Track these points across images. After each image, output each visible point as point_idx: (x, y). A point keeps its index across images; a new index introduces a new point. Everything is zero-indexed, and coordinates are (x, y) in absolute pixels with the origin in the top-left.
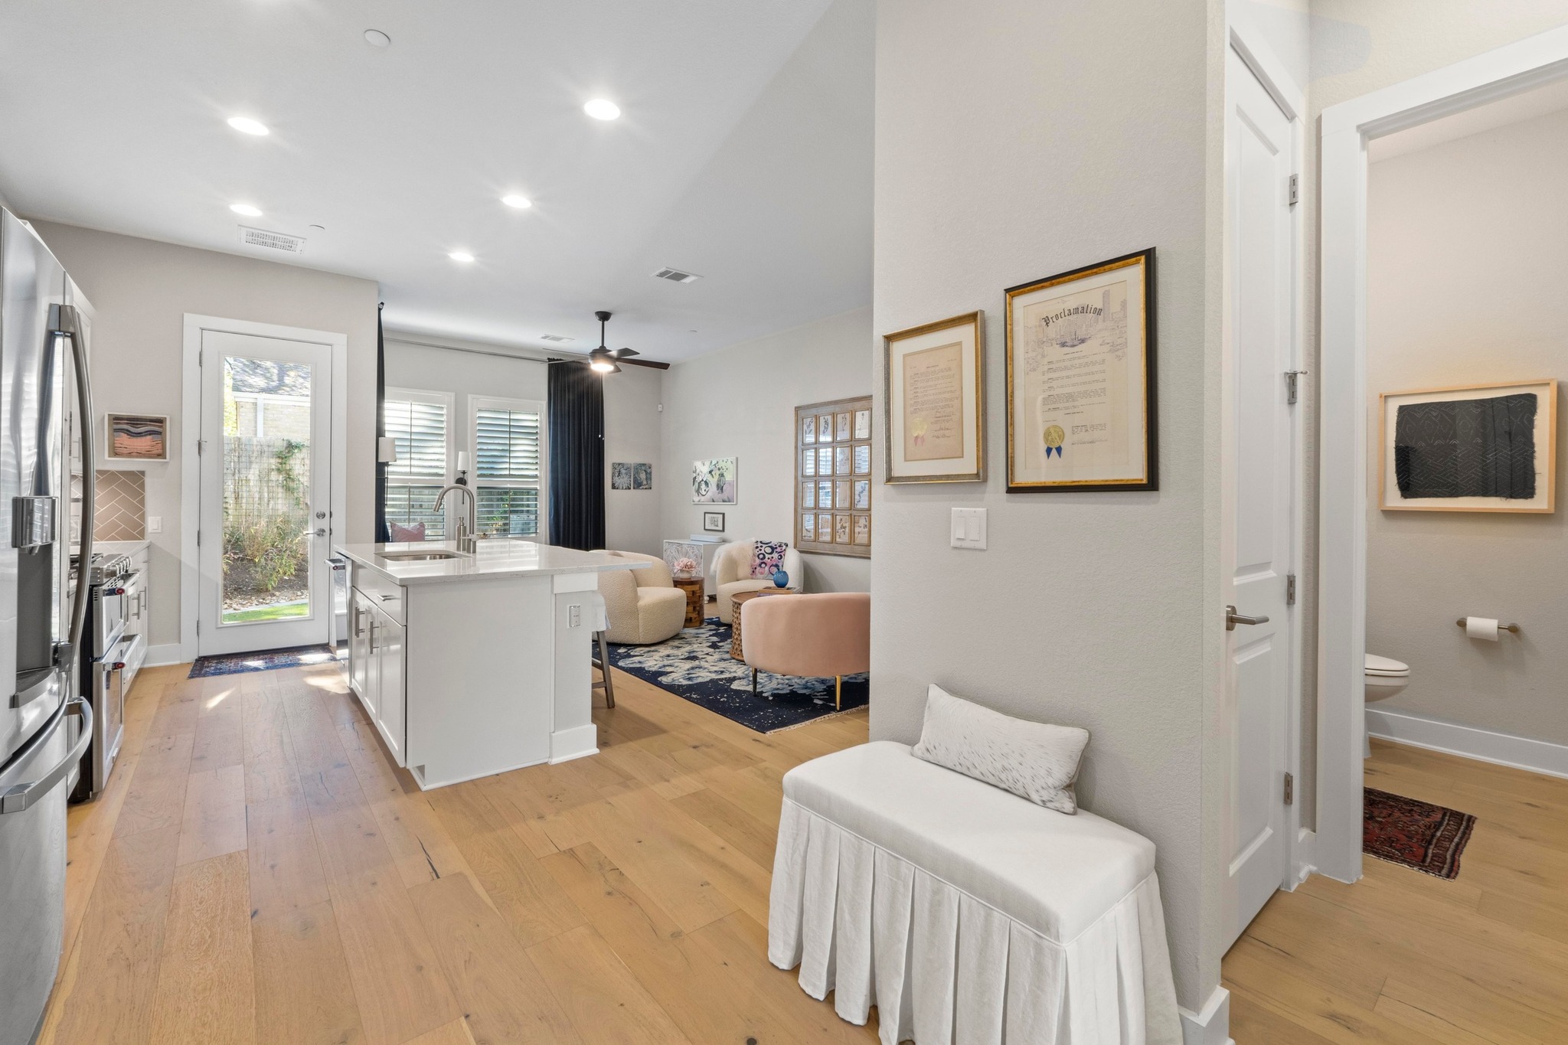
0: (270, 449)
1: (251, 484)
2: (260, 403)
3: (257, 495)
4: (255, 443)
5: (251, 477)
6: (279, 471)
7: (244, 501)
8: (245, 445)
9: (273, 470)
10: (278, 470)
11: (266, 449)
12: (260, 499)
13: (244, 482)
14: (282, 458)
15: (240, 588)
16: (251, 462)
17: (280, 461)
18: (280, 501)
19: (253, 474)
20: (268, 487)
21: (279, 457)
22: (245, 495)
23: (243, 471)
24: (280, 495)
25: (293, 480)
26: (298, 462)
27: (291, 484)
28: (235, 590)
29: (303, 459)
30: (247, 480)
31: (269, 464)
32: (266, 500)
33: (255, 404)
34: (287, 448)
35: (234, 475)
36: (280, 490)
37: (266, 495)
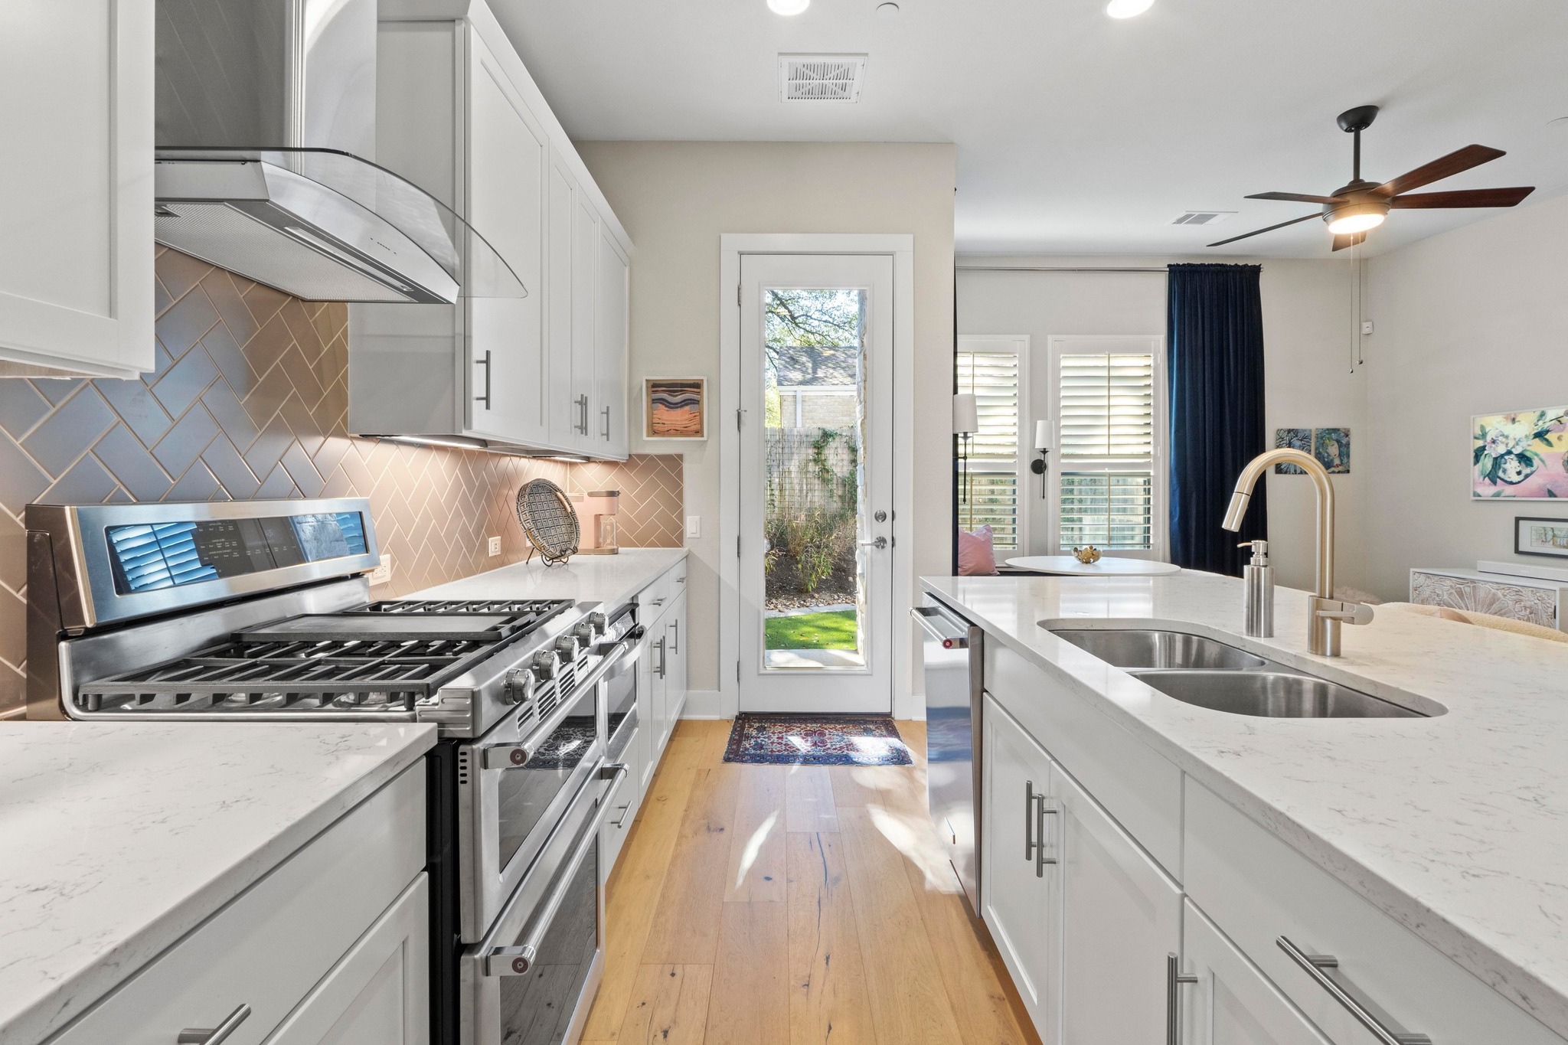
0: (808, 439)
1: (793, 476)
2: (799, 395)
3: (797, 487)
4: (796, 433)
5: (792, 469)
6: (815, 461)
7: (787, 493)
8: (788, 436)
9: (811, 460)
10: (815, 460)
11: (805, 439)
12: (801, 491)
13: (787, 473)
14: (818, 448)
15: (784, 587)
16: (792, 453)
17: (816, 451)
18: (817, 493)
19: (794, 466)
20: (807, 478)
21: (815, 447)
22: (787, 487)
23: (786, 463)
24: (816, 487)
25: (828, 472)
26: (832, 451)
27: (826, 475)
28: (780, 588)
29: (836, 448)
30: (790, 472)
31: (808, 454)
32: (805, 492)
33: (795, 397)
34: (822, 438)
35: (779, 467)
36: (816, 481)
37: (805, 488)
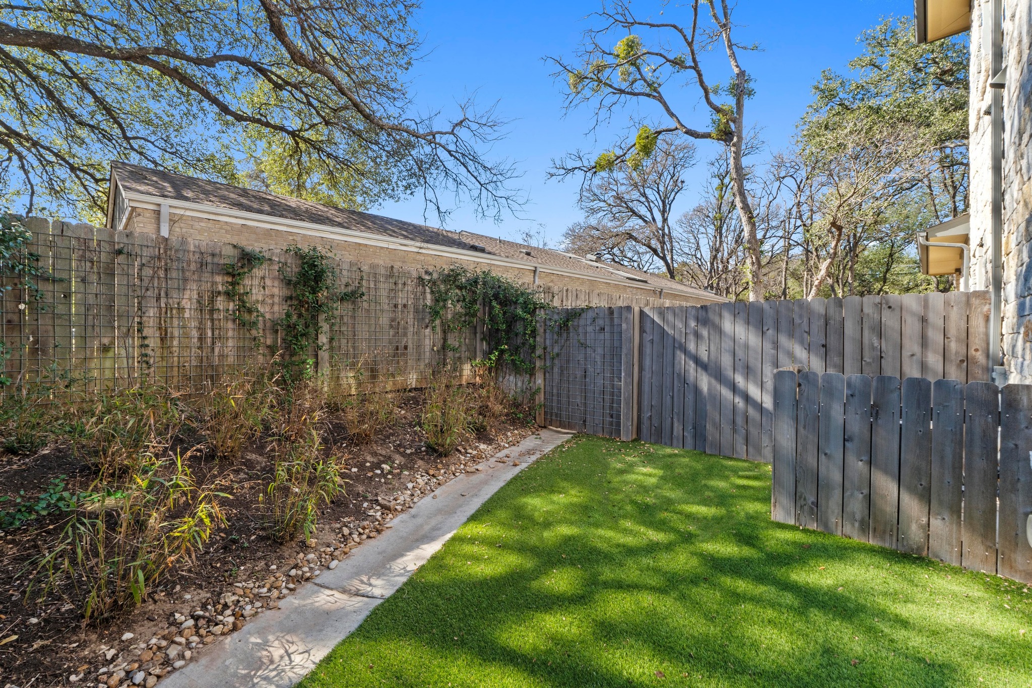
0: (216, 260)
1: (187, 315)
3: (195, 333)
4: (192, 248)
5: (186, 304)
6: (229, 295)
7: (175, 343)
8: (177, 251)
9: (219, 293)
10: (227, 294)
11: (209, 259)
12: (201, 339)
13: (174, 312)
14: (233, 276)
16: (185, 280)
17: (230, 280)
18: (230, 343)
19: (188, 300)
20: (212, 320)
21: (228, 274)
22: (176, 334)
23: (174, 294)
24: (230, 334)
25: (250, 311)
26: (256, 282)
27: (246, 317)
29: (263, 278)
30: (181, 309)
31: (214, 283)
32: (209, 341)
34: (239, 260)
35: (158, 299)
36: (230, 325)
37: (210, 334)
